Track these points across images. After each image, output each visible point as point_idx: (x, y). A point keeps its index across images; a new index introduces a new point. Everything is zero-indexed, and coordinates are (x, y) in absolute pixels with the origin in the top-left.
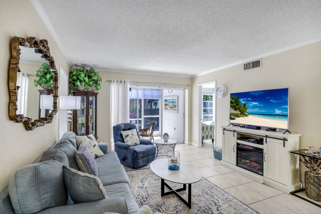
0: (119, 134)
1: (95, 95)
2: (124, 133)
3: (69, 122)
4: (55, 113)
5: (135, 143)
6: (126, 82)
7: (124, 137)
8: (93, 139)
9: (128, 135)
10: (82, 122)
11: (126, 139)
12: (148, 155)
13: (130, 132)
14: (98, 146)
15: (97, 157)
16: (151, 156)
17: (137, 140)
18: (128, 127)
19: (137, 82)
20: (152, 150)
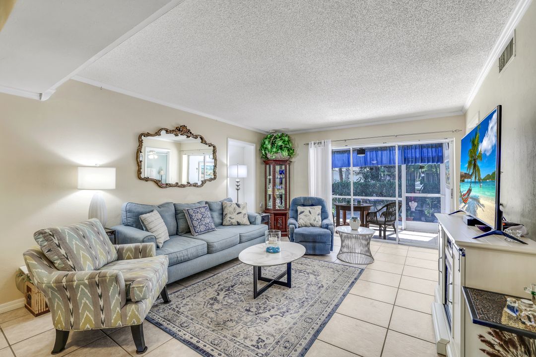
1: (284, 162)
2: (300, 209)
3: (238, 190)
4: (211, 180)
5: (311, 224)
6: (326, 142)
7: (299, 213)
8: (241, 206)
9: (302, 212)
10: (269, 193)
11: (300, 216)
12: (315, 242)
13: (308, 208)
14: (245, 214)
15: (239, 224)
16: (321, 245)
17: (314, 220)
18: (310, 203)
19: (345, 140)
20: (320, 235)
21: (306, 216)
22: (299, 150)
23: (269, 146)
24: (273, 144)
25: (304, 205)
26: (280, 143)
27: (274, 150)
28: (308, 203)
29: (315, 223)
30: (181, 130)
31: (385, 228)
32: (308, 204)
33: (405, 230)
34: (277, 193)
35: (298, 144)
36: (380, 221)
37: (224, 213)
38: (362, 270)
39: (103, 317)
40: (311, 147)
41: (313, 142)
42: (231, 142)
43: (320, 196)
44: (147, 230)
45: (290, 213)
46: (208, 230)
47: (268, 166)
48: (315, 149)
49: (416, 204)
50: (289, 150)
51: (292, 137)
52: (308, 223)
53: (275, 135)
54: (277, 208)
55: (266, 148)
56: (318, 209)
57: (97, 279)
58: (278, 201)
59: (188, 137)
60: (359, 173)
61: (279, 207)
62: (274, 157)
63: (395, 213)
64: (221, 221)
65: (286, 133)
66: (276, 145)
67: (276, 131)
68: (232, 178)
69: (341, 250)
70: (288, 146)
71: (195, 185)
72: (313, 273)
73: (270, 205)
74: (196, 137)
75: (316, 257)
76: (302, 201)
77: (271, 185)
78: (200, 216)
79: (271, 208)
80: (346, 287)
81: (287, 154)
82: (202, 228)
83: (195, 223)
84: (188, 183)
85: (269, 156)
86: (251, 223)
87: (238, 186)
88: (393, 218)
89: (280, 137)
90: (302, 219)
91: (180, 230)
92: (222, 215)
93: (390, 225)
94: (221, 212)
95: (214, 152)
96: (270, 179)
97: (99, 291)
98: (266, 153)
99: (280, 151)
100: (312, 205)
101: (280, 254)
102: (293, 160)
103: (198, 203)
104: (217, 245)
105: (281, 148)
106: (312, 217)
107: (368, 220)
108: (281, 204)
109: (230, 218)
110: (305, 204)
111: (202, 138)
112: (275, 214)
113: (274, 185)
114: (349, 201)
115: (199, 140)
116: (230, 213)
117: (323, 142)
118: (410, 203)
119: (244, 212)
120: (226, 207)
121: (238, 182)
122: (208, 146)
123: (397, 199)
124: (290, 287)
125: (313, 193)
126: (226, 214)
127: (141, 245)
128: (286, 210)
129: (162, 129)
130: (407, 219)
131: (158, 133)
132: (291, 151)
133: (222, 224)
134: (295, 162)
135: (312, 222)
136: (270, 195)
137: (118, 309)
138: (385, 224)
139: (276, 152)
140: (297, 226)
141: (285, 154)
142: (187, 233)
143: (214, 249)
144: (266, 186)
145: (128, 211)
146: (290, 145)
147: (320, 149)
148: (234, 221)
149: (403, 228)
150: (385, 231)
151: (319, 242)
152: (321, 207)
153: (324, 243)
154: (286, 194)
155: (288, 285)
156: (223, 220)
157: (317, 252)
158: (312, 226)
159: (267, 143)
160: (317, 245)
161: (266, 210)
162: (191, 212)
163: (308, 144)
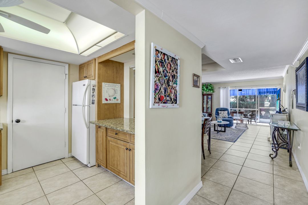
0: (217, 112)
1: (211, 95)
2: (220, 112)
9: (221, 113)
10: (204, 107)
13: (223, 112)
19: (235, 87)
20: (229, 120)
21: (222, 114)
22: (216, 90)
23: (206, 89)
24: (207, 88)
25: (221, 111)
26: (210, 88)
27: (208, 90)
28: (222, 110)
29: (226, 117)
33: (259, 122)
34: (208, 107)
35: (216, 88)
36: (249, 117)
38: (245, 130)
41: (222, 87)
43: (225, 107)
47: (204, 96)
48: (223, 90)
49: (265, 112)
51: (214, 85)
52: (223, 116)
55: (204, 90)
56: (226, 112)
58: (208, 109)
62: (207, 93)
63: (255, 115)
65: (211, 84)
67: (207, 83)
69: (236, 126)
75: (227, 128)
76: (220, 109)
88: (254, 116)
89: (209, 85)
93: (253, 119)
98: (204, 92)
101: (222, 123)
102: (214, 94)
105: (210, 90)
106: (225, 115)
113: (207, 103)
114: (236, 110)
117: (226, 87)
118: (262, 112)
123: (256, 109)
124: (225, 132)
128: (211, 113)
130: (260, 118)
132: (212, 90)
135: (225, 116)
138: (251, 119)
141: (212, 92)
144: (203, 104)
147: (225, 90)
149: (258, 122)
150: (251, 121)
153: (231, 123)
159: (204, 88)
163: (220, 88)
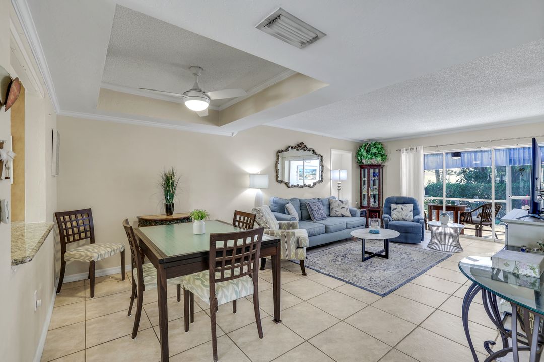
0: (388, 205)
1: (378, 167)
2: (393, 206)
3: (339, 190)
4: (320, 182)
5: (403, 218)
6: (418, 148)
7: (392, 210)
8: (344, 202)
9: (396, 209)
10: (364, 193)
11: (393, 212)
12: (407, 232)
13: (401, 206)
14: (347, 209)
15: (343, 216)
16: (413, 235)
17: (407, 216)
18: (403, 201)
19: (437, 146)
20: (412, 227)
21: (399, 212)
22: (391, 156)
23: (365, 154)
24: (368, 152)
25: (396, 203)
26: (375, 151)
27: (369, 156)
29: (407, 218)
30: (301, 146)
31: (481, 227)
32: (400, 202)
34: (371, 193)
35: (391, 151)
36: (476, 221)
37: (331, 207)
39: (287, 253)
40: (403, 153)
41: (405, 149)
42: (334, 152)
43: (411, 196)
44: (289, 214)
45: (384, 209)
46: (323, 219)
47: (363, 170)
48: (407, 155)
50: (382, 156)
51: (385, 144)
52: (401, 217)
53: (369, 143)
54: (371, 205)
55: (361, 155)
56: (410, 206)
57: (285, 233)
58: (372, 200)
59: (305, 150)
60: (459, 174)
61: (373, 205)
62: (369, 163)
63: (491, 214)
64: (329, 213)
65: (379, 141)
66: (370, 152)
67: (370, 140)
68: (335, 181)
69: (431, 241)
70: (381, 153)
71: (309, 186)
72: (406, 253)
73: (365, 203)
74: (310, 150)
75: (407, 245)
76: (395, 200)
77: (366, 186)
78: (317, 208)
79: (366, 205)
80: (434, 263)
81: (380, 160)
82: (319, 216)
83: (315, 213)
84: (305, 184)
85: (364, 161)
86: (352, 216)
87: (339, 187)
88: (489, 219)
89: (374, 145)
90: (395, 215)
91: (303, 217)
92: (330, 208)
93: (486, 225)
94: (328, 206)
95: (322, 160)
96: (364, 181)
97: (286, 240)
98: (361, 159)
99: (374, 157)
100: (404, 203)
101: (380, 235)
102: (385, 164)
103: (313, 199)
104: (331, 228)
105: (375, 155)
106: (405, 213)
107: (462, 220)
108: (375, 203)
109: (336, 211)
110: (398, 202)
111: (313, 151)
112: (370, 211)
113: (369, 186)
114: (441, 202)
115: (312, 152)
116: (336, 207)
117: (415, 148)
119: (346, 207)
120: (332, 202)
121: (339, 184)
122: (317, 156)
124: (388, 259)
125: (405, 193)
126: (333, 208)
127: (291, 222)
128: (380, 208)
129: (289, 147)
131: (287, 150)
132: (384, 157)
133: (329, 215)
134: (387, 166)
136: (364, 195)
137: (294, 250)
138: (481, 224)
139: (371, 159)
140: (391, 219)
142: (308, 219)
143: (330, 230)
144: (361, 187)
145: (275, 202)
146: (384, 151)
147: (412, 154)
148: (339, 213)
150: (480, 230)
151: (411, 233)
152: (413, 205)
153: (416, 234)
154: (379, 194)
155: (387, 257)
156: (330, 212)
157: (409, 241)
158: (404, 220)
159: (362, 150)
160: (409, 235)
161: (362, 207)
162: (311, 205)
163: (400, 150)
